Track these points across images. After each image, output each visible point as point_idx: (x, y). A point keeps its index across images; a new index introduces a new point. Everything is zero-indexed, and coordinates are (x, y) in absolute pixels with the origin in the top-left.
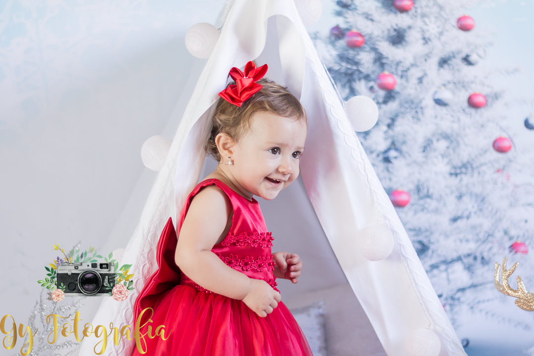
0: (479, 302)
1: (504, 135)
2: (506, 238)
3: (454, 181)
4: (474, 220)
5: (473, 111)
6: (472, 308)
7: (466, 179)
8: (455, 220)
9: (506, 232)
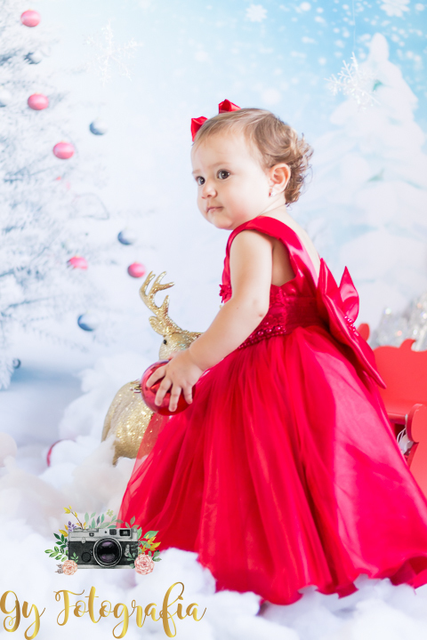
0: (32, 320)
1: (66, 140)
2: (64, 252)
3: (8, 188)
4: (29, 231)
5: (33, 113)
6: (24, 326)
7: (21, 186)
8: (8, 230)
9: (64, 246)
